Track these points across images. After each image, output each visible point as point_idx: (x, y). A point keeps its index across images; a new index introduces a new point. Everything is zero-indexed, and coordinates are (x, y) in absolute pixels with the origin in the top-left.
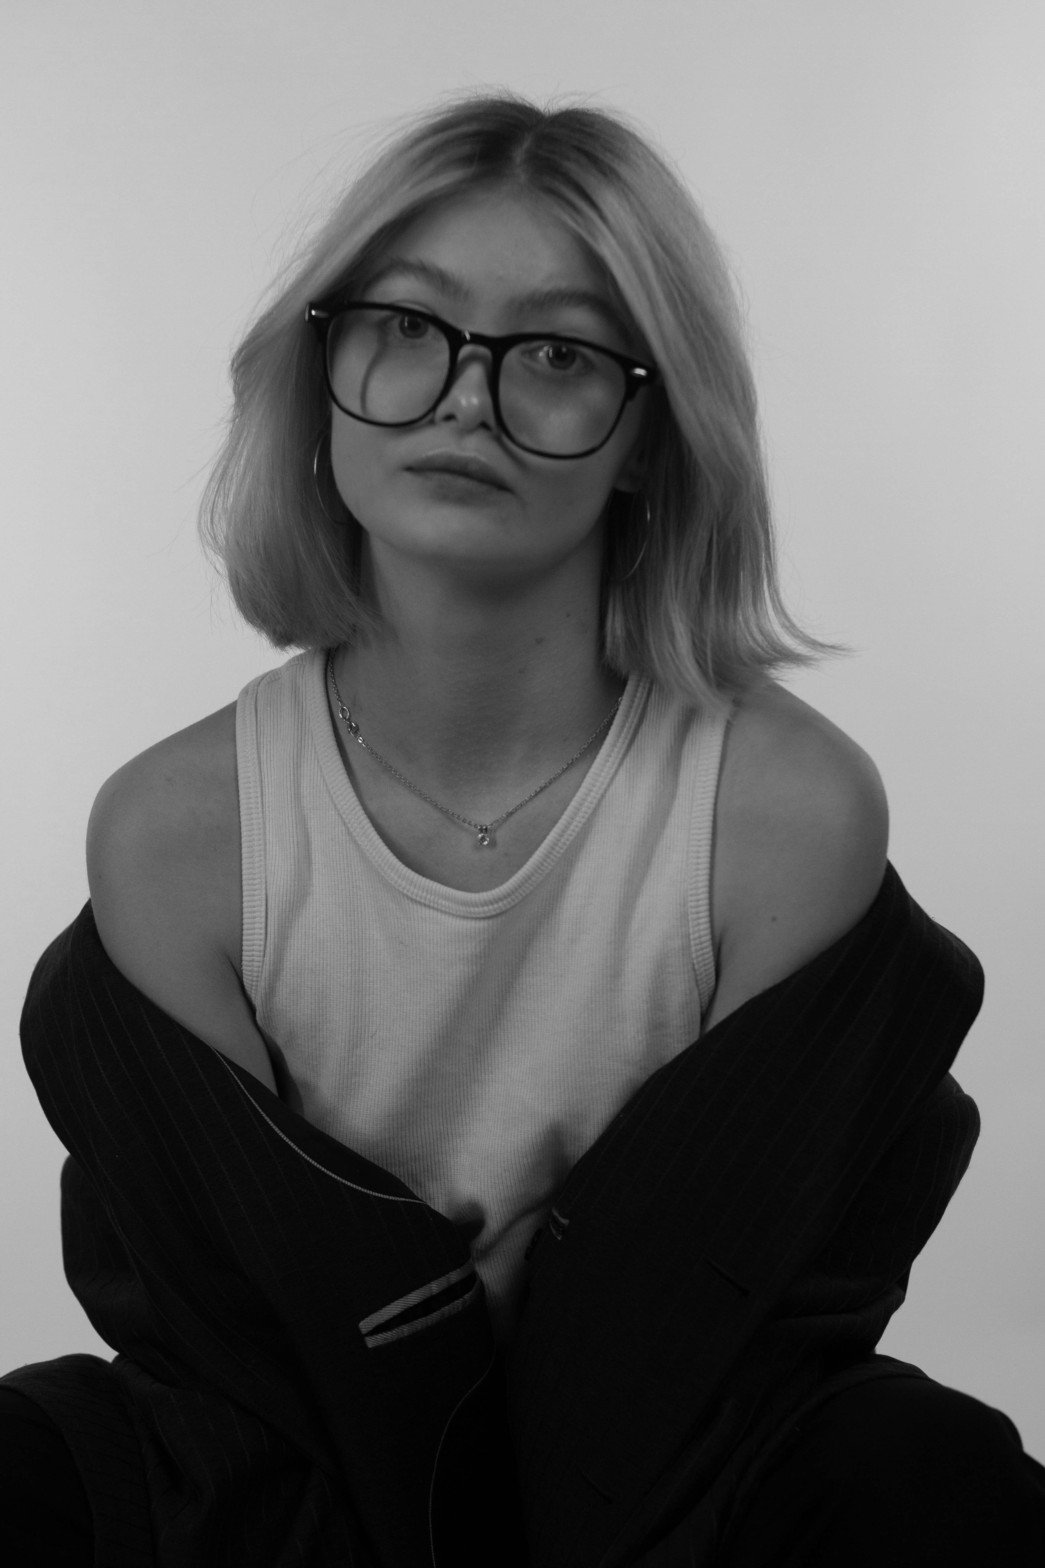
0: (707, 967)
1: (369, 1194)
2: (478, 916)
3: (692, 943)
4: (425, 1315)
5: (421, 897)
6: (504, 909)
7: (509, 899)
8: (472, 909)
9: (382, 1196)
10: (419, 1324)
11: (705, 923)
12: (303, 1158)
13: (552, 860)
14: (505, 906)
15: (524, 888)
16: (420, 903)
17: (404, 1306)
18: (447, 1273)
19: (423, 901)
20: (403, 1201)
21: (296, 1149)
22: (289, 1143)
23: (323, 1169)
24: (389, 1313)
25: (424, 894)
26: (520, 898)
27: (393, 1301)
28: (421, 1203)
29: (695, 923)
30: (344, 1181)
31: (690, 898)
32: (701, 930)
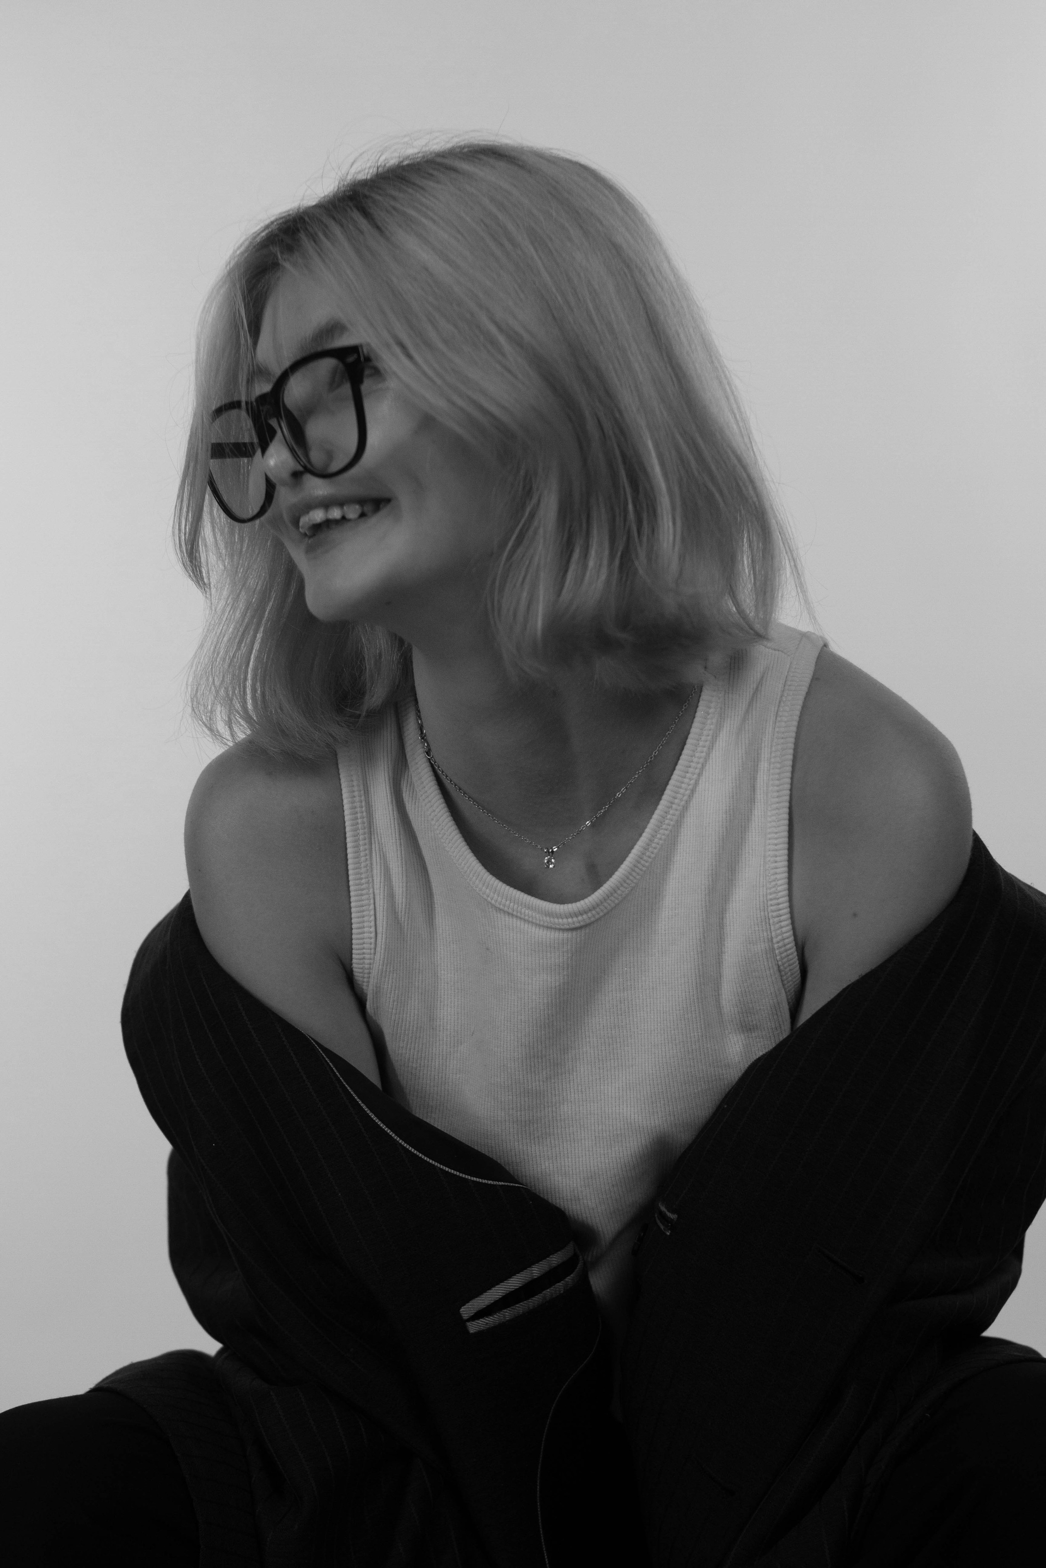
0: (791, 967)
1: (467, 1179)
2: (562, 927)
3: (776, 946)
4: (527, 1298)
5: (504, 906)
6: (588, 921)
7: (594, 912)
8: (556, 920)
9: (481, 1180)
10: (520, 1308)
11: (787, 925)
12: (400, 1144)
13: (638, 874)
14: (589, 918)
15: (609, 901)
16: (504, 912)
17: (505, 1290)
18: (548, 1256)
19: (506, 909)
20: (502, 1185)
21: (393, 1136)
22: (386, 1130)
23: (420, 1155)
24: (489, 1298)
25: (508, 902)
26: (605, 911)
27: (494, 1286)
28: (520, 1187)
29: (777, 926)
30: (442, 1167)
31: (770, 903)
32: (783, 932)
